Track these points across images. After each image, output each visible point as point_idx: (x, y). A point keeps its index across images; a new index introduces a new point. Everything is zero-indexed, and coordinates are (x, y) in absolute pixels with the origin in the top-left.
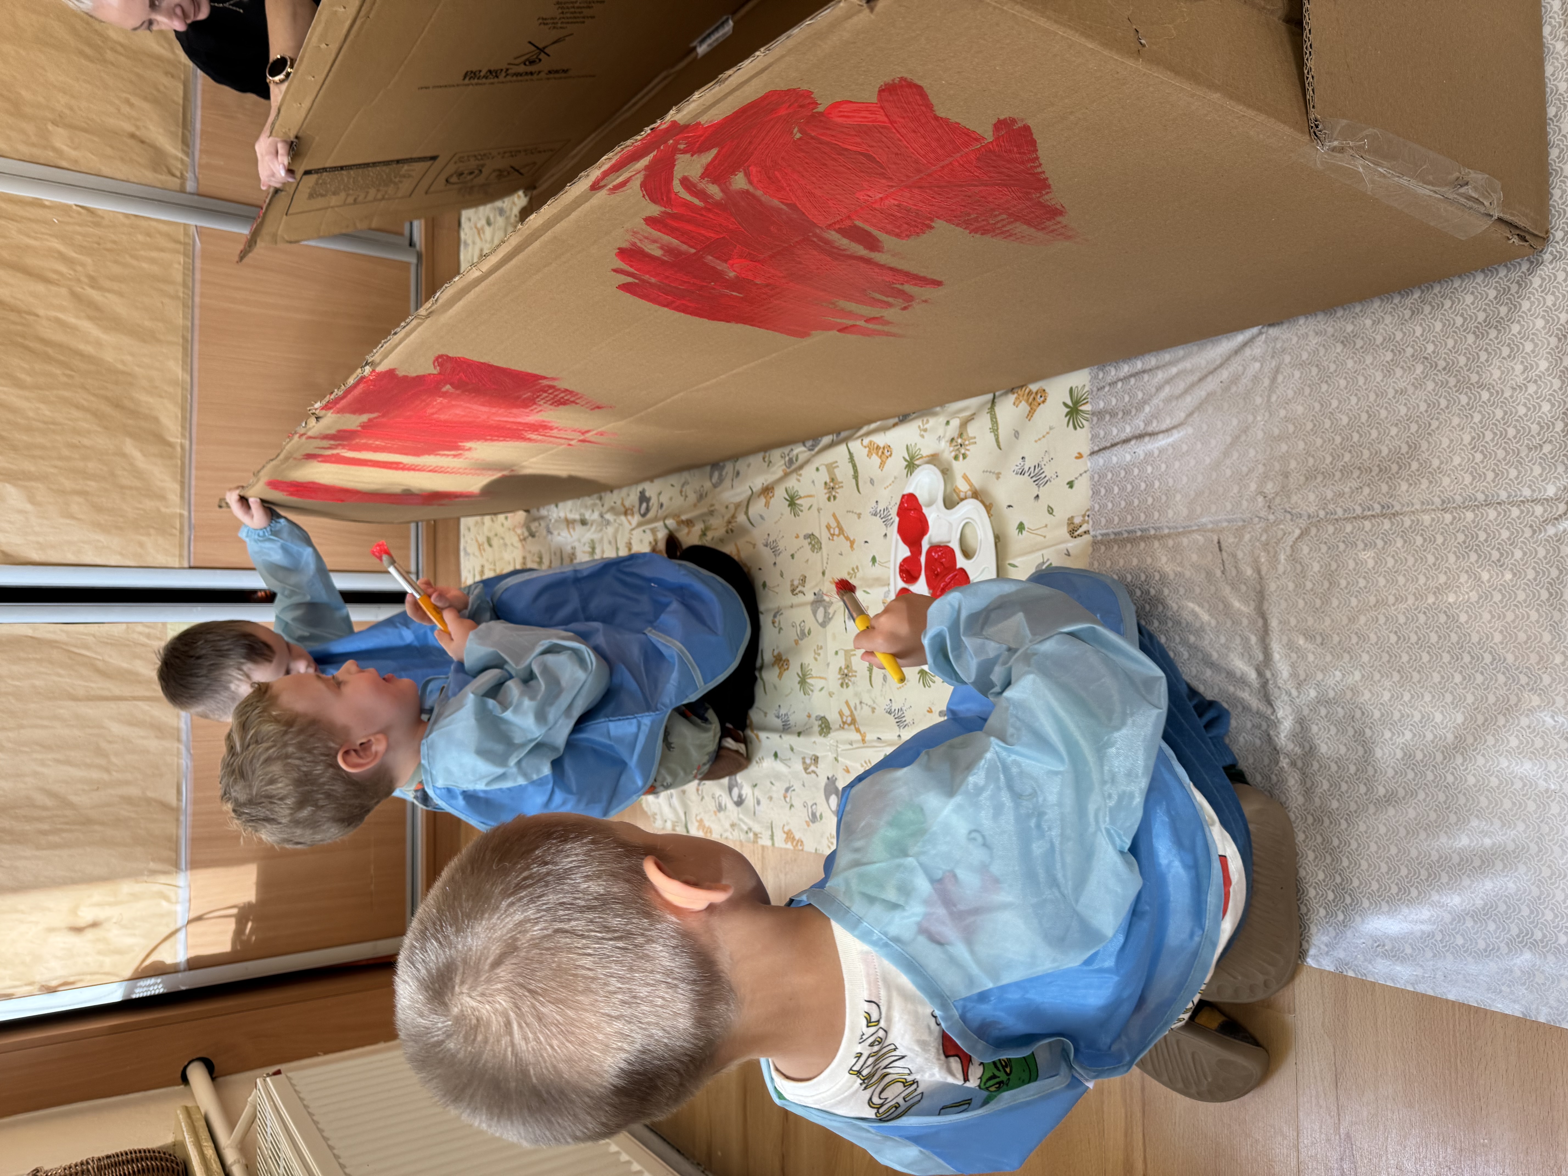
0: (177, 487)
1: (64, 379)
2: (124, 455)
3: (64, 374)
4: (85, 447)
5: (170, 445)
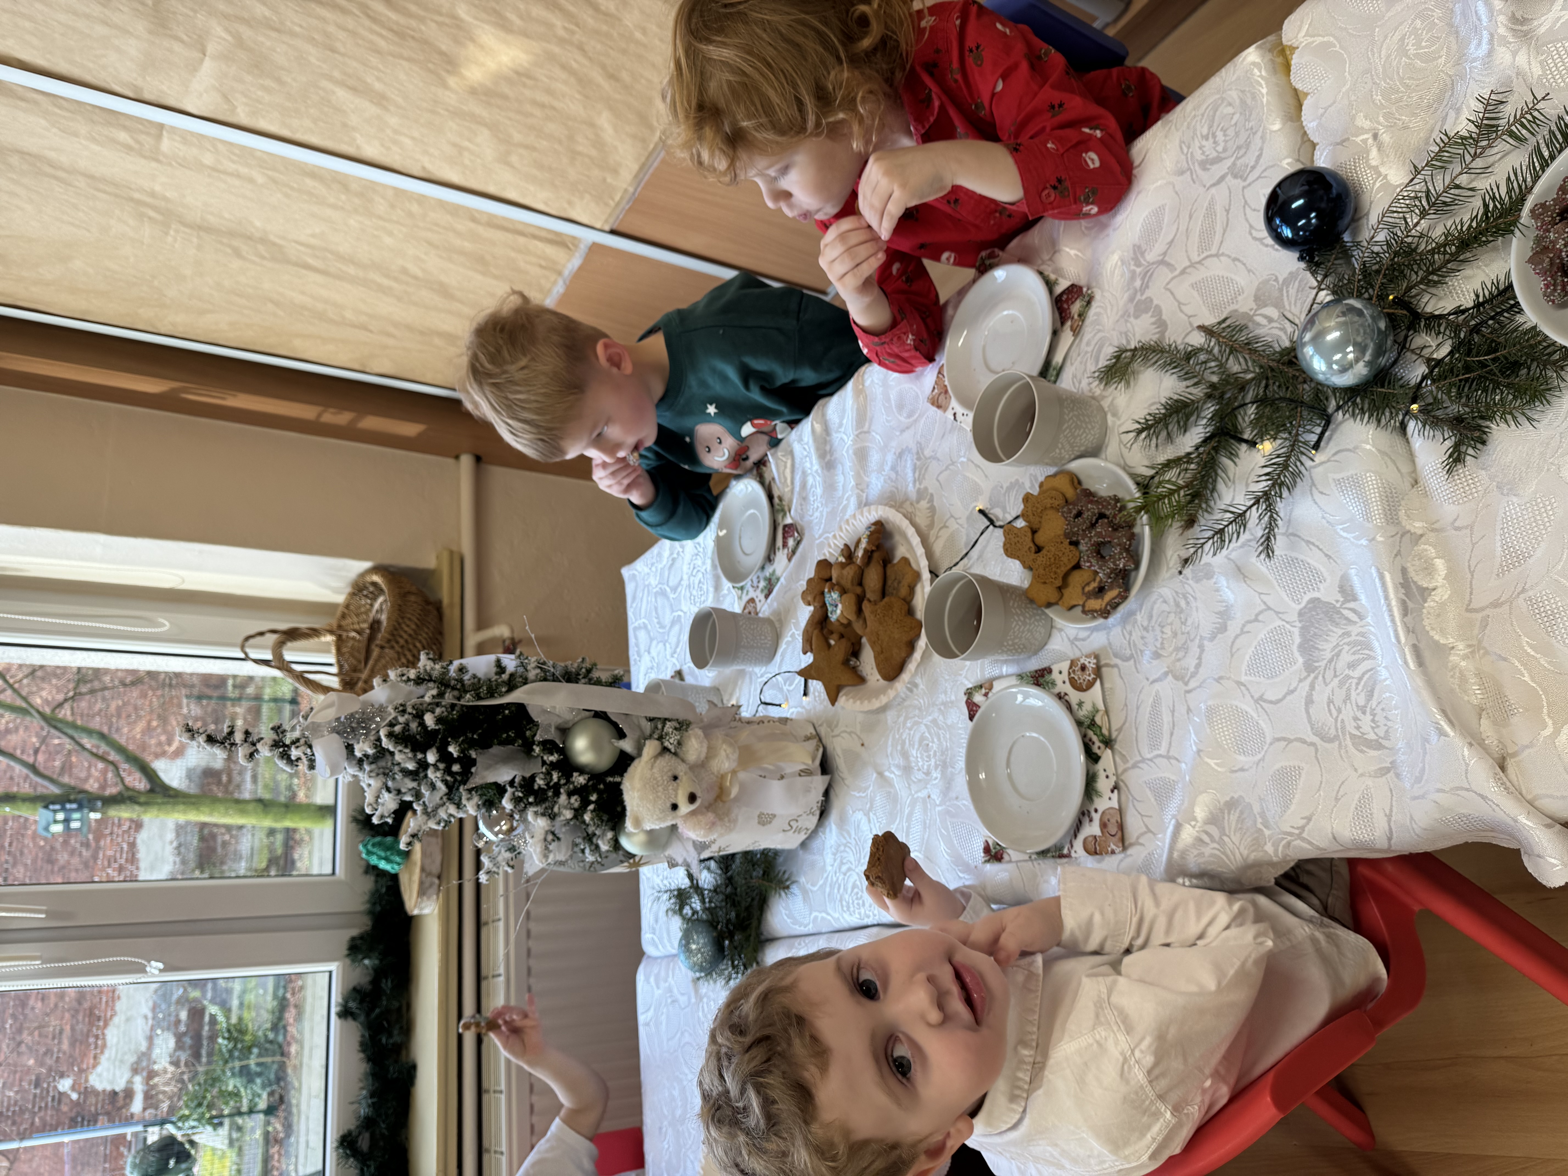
0: (635, 167)
2: (593, 126)
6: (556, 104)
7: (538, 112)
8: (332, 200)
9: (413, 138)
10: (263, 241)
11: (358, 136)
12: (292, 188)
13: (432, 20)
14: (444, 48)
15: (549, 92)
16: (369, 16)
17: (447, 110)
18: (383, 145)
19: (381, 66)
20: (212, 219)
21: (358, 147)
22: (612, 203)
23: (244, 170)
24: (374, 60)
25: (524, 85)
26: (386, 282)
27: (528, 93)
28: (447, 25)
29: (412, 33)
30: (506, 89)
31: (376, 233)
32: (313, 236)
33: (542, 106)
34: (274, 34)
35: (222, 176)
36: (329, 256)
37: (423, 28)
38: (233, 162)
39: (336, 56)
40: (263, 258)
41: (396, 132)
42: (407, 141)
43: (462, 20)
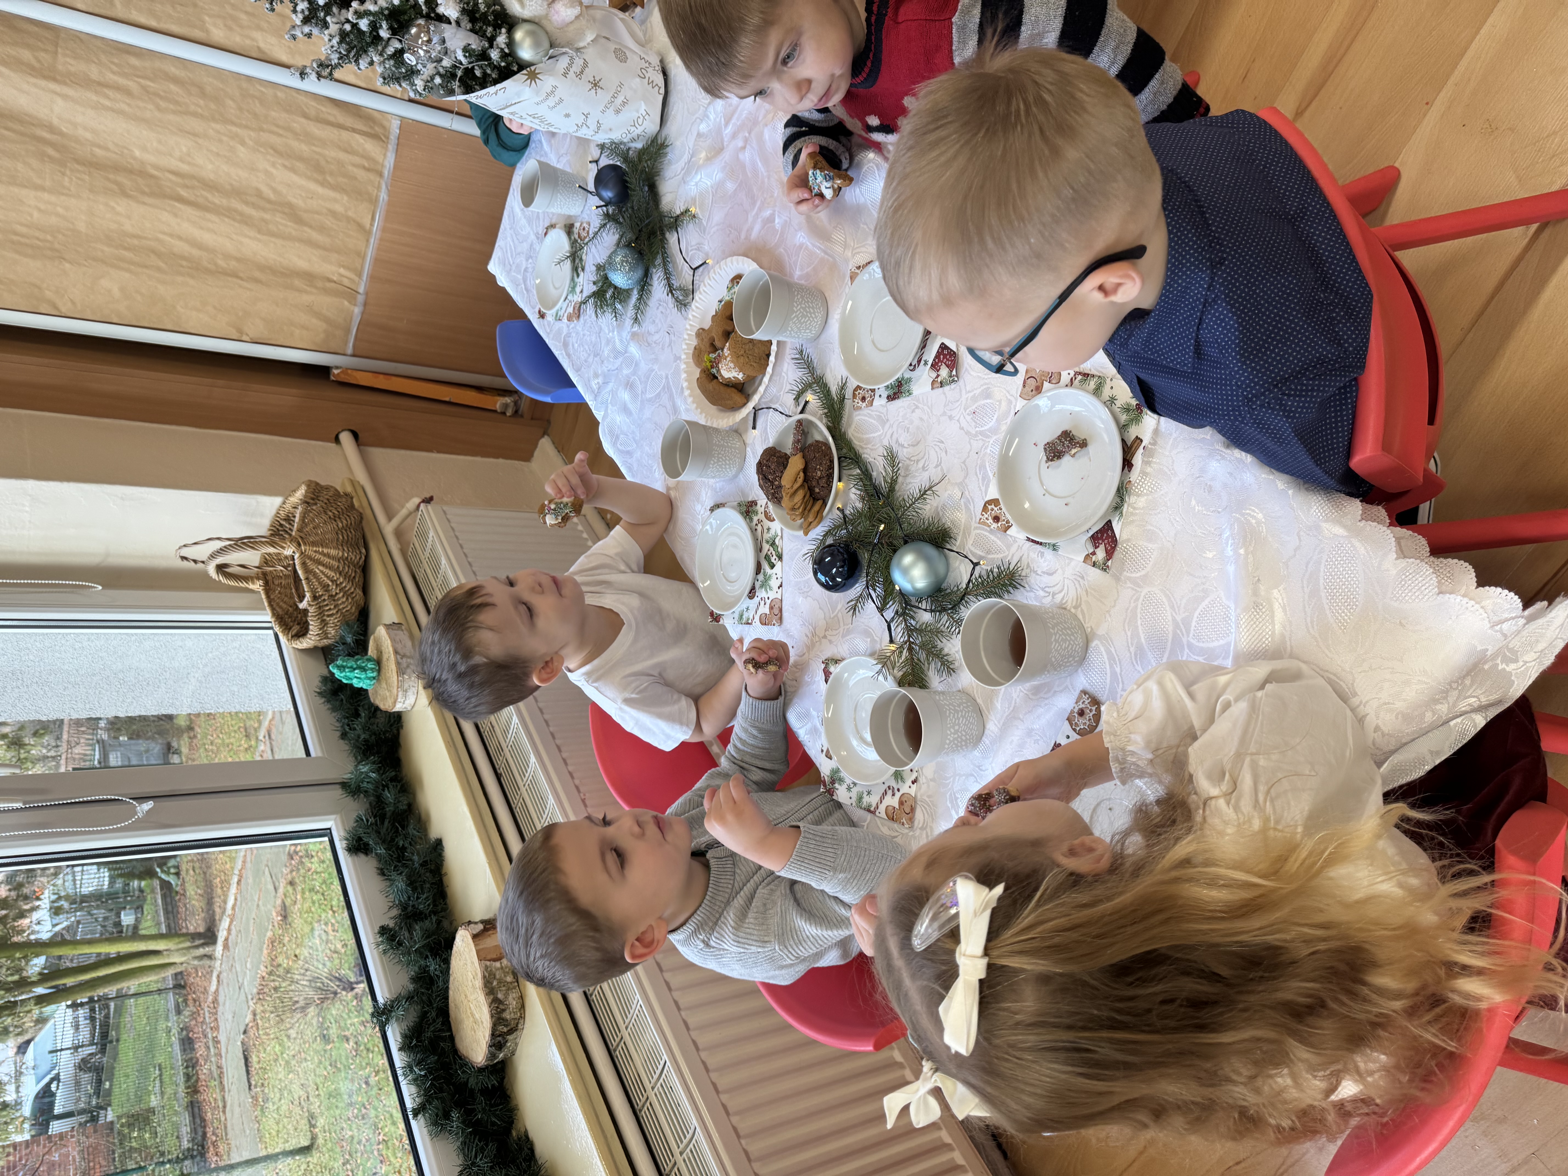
10: (142, 173)
12: (161, 97)
18: (224, 25)
20: (98, 152)
26: (246, 210)
31: (231, 143)
32: (181, 160)
35: (105, 90)
38: (112, 71)
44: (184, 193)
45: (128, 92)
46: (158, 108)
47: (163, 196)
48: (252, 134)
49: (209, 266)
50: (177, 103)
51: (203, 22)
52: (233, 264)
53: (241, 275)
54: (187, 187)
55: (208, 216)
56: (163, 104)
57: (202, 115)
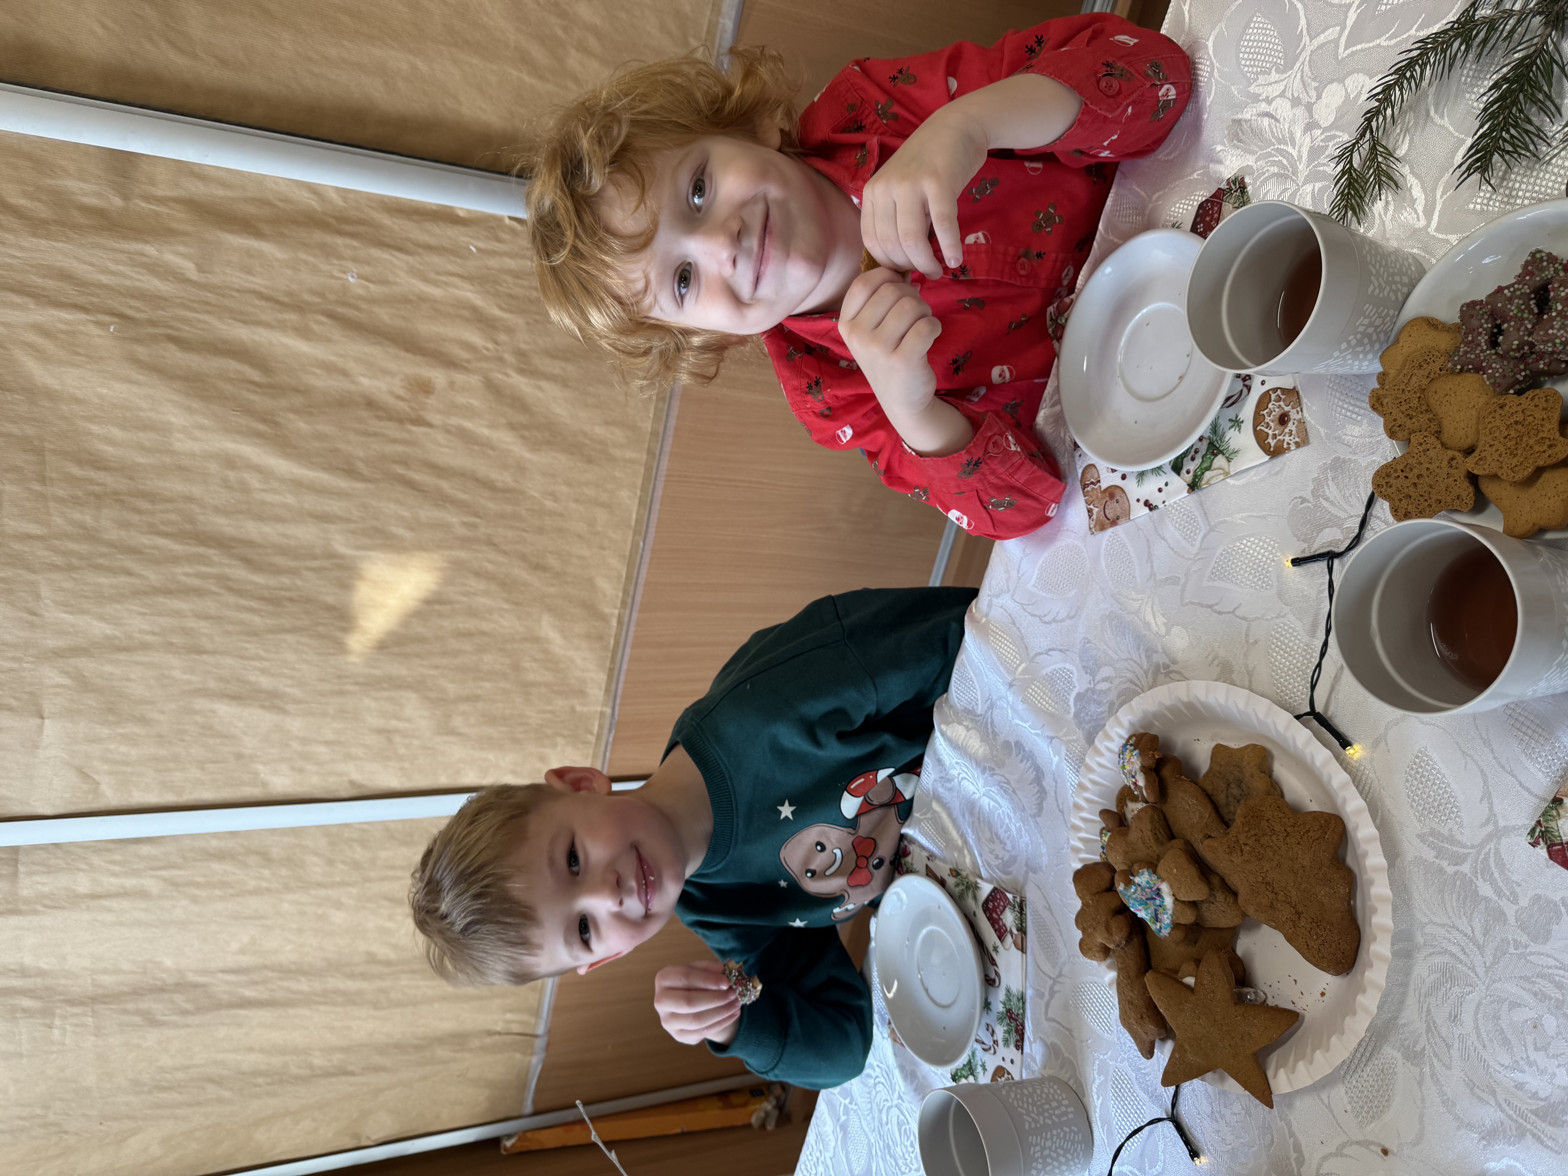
0: (603, 677)
1: (462, 531)
2: (536, 640)
3: (464, 524)
4: (483, 633)
5: (603, 618)
6: (485, 626)
7: (467, 646)
8: (252, 884)
9: (327, 743)
10: (181, 986)
11: (260, 767)
12: (198, 885)
13: (308, 569)
14: (330, 600)
15: (472, 612)
16: (231, 590)
17: (357, 684)
18: (293, 769)
19: (262, 653)
20: (107, 980)
21: (264, 784)
22: (592, 739)
23: (130, 883)
24: (252, 648)
25: (440, 615)
26: (352, 985)
27: (446, 623)
28: (325, 569)
29: (288, 594)
30: (419, 629)
31: (320, 911)
32: (242, 951)
33: (468, 635)
34: (122, 656)
35: (104, 902)
36: (270, 974)
37: (299, 582)
38: (114, 875)
39: (205, 657)
40: (185, 1012)
41: (304, 741)
42: (322, 749)
43: (342, 557)
44: (249, 993)
45: (143, 894)
46: (195, 900)
47: (219, 1006)
48: (354, 891)
49: (301, 1072)
50: (224, 885)
51: (256, 774)
52: (337, 1058)
53: (351, 1068)
54: (255, 983)
55: (291, 1011)
56: (202, 893)
57: (268, 890)
